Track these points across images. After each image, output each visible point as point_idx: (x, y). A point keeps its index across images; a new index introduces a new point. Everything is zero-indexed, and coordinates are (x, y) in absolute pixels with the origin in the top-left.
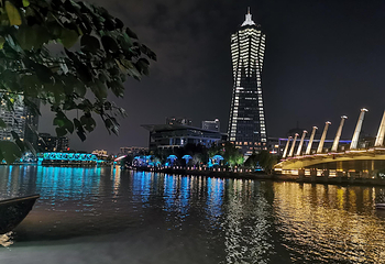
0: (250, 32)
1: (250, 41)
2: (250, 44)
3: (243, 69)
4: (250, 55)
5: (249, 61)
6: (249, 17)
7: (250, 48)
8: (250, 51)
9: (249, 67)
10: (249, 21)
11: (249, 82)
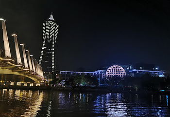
0: (51, 23)
1: (50, 27)
2: (50, 28)
3: (47, 39)
4: (50, 32)
5: (49, 35)
6: (52, 16)
7: (50, 29)
8: (50, 31)
9: (49, 38)
10: (52, 18)
11: (49, 45)
